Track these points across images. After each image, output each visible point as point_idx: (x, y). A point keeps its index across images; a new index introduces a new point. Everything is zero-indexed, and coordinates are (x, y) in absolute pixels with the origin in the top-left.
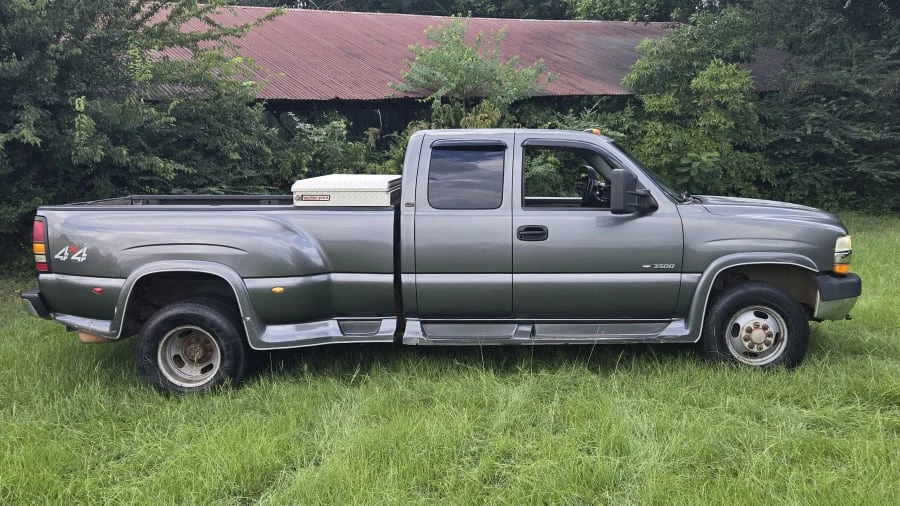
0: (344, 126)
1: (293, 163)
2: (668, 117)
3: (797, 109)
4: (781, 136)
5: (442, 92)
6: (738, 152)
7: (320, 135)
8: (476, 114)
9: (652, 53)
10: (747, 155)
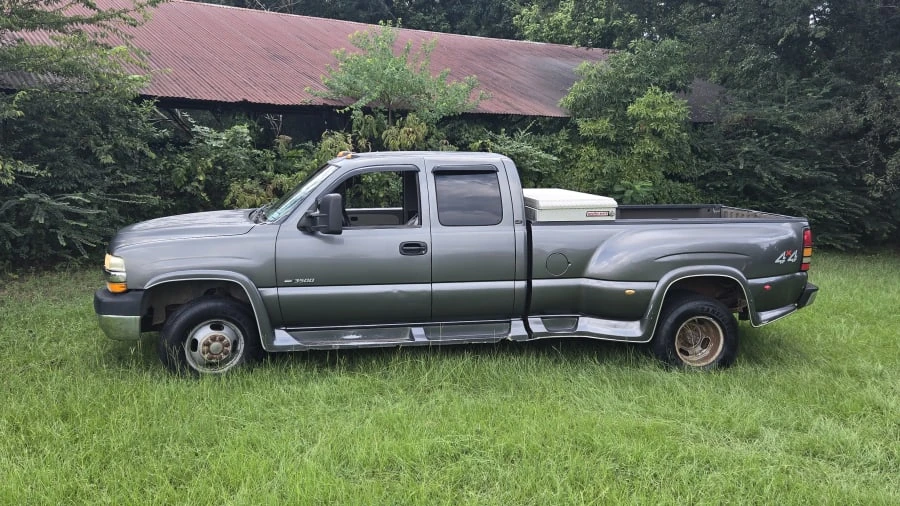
0: (246, 131)
1: (188, 170)
2: (602, 142)
3: (730, 142)
4: (713, 168)
5: (362, 102)
6: (671, 181)
7: (220, 139)
8: (401, 127)
9: (590, 76)
10: (679, 185)
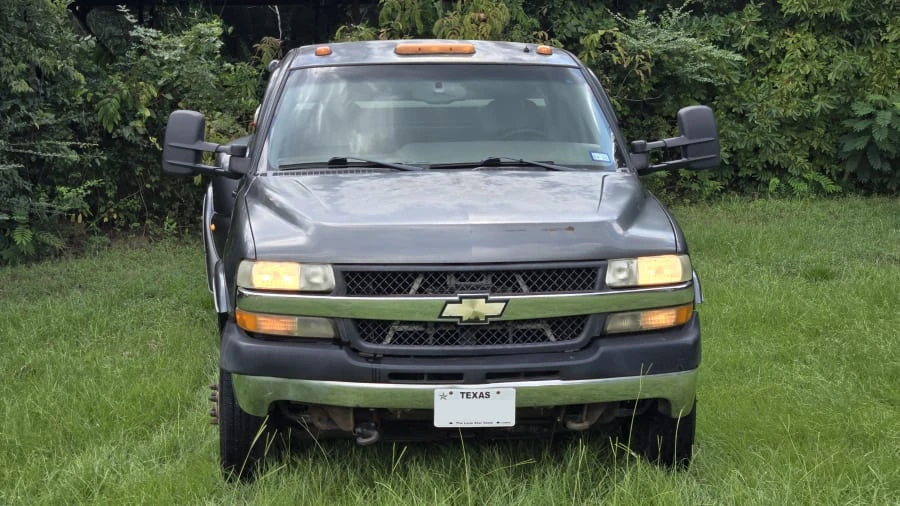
0: (218, 31)
1: (123, 102)
7: (175, 48)
8: (464, 12)
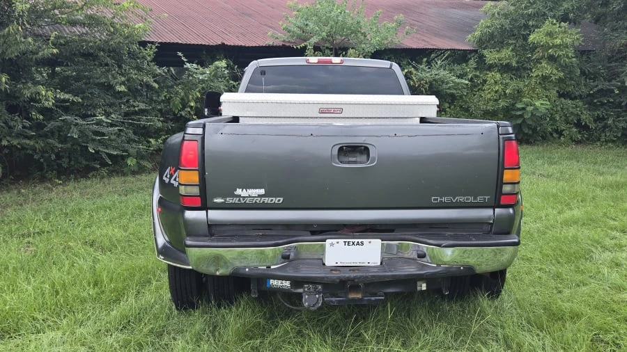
0: (224, 65)
1: (182, 99)
2: (505, 68)
3: (613, 64)
4: (600, 87)
5: (314, 40)
6: (563, 99)
7: (204, 73)
9: (494, 15)
10: (570, 102)
